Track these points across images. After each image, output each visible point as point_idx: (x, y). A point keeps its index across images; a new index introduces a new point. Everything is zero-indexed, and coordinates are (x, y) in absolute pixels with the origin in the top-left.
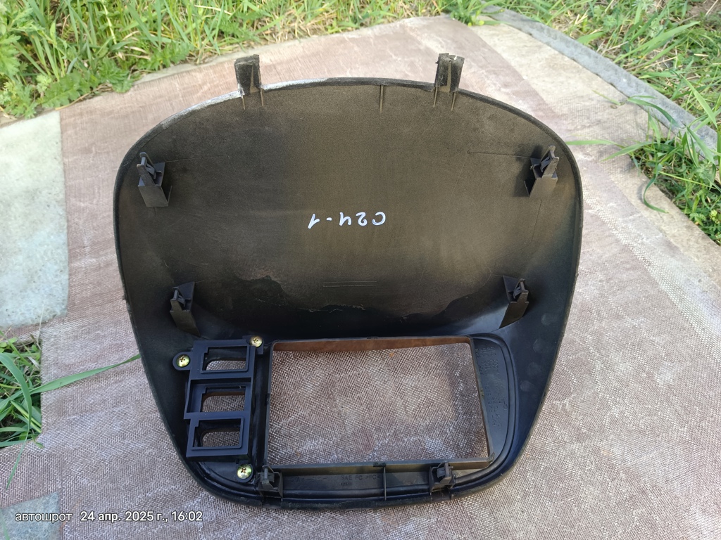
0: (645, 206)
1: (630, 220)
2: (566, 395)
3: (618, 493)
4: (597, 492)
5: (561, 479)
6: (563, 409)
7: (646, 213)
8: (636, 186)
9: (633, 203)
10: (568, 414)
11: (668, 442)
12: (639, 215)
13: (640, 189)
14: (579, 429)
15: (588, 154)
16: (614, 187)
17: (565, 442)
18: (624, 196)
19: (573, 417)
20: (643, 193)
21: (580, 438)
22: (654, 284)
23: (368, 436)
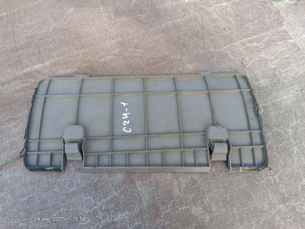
2: (276, 172)
6: (275, 182)
10: (277, 185)
14: (283, 195)
17: (275, 204)
19: (280, 187)
21: (284, 200)
23: (157, 209)
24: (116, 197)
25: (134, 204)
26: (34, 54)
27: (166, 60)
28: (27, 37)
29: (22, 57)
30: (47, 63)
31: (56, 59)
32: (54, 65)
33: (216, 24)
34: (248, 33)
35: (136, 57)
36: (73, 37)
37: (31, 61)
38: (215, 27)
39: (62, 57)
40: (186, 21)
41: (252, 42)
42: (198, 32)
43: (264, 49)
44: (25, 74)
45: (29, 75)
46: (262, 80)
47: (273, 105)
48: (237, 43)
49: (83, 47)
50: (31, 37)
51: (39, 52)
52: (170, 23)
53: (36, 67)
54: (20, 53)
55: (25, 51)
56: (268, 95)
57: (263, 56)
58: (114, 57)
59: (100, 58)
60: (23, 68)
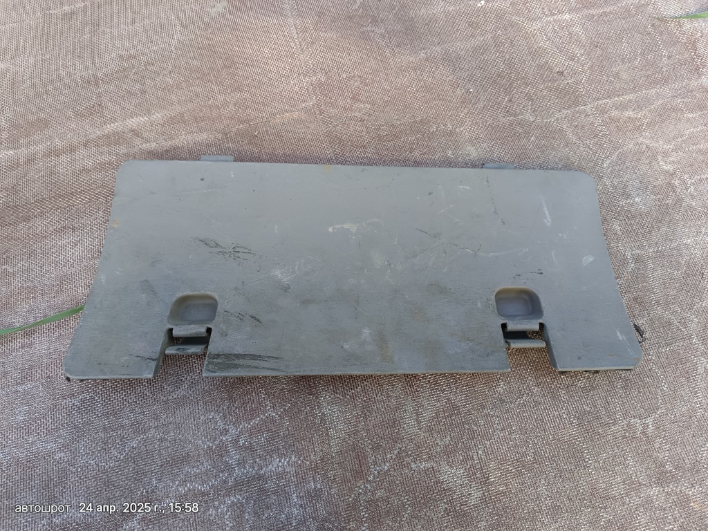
2: (651, 411)
6: (644, 433)
10: (649, 441)
14: (662, 465)
17: (640, 484)
19: (657, 445)
21: (662, 478)
23: (361, 458)
24: (273, 420)
25: (311, 440)
26: (130, 93)
27: (419, 131)
28: (121, 56)
29: (104, 99)
30: (157, 116)
31: (178, 109)
32: (172, 121)
33: (542, 60)
34: (617, 86)
35: (351, 118)
36: (220, 64)
37: (123, 109)
38: (540, 67)
39: (190, 106)
40: (475, 49)
41: (622, 107)
42: (499, 75)
43: (649, 125)
44: (108, 136)
45: (116, 139)
46: (638, 195)
47: (660, 254)
48: (589, 108)
49: (239, 89)
50: (129, 58)
51: (143, 92)
52: (437, 50)
53: (133, 122)
54: (102, 89)
55: (112, 87)
56: (650, 232)
57: (648, 142)
58: (303, 116)
59: (273, 116)
60: (105, 123)
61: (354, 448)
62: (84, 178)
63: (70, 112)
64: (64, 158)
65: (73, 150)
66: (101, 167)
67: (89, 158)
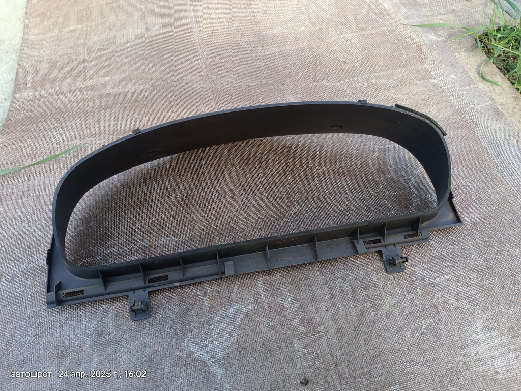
0: (482, 79)
1: (466, 90)
3: (412, 304)
4: (394, 302)
5: (365, 288)
7: (481, 85)
8: (476, 63)
9: (471, 76)
11: (465, 268)
12: (475, 86)
13: (479, 66)
15: (439, 36)
16: (457, 63)
18: (464, 70)
20: (481, 69)
22: (477, 141)
24: (163, 219)
25: (184, 230)
26: (102, 66)
27: (263, 88)
29: (88, 69)
30: (116, 77)
31: (128, 74)
32: (124, 80)
33: (335, 56)
34: (377, 68)
36: (154, 53)
37: (97, 74)
38: (334, 59)
39: (135, 72)
41: (379, 78)
42: (310, 63)
43: (394, 87)
44: (87, 87)
45: (92, 88)
48: (359, 79)
50: (104, 50)
51: (110, 66)
52: (276, 50)
53: (102, 80)
54: (87, 64)
55: (93, 63)
57: (393, 95)
59: (181, 78)
60: (86, 80)
61: (208, 233)
62: (70, 105)
63: (68, 75)
64: (61, 96)
65: (66, 93)
66: (81, 101)
67: (75, 96)
